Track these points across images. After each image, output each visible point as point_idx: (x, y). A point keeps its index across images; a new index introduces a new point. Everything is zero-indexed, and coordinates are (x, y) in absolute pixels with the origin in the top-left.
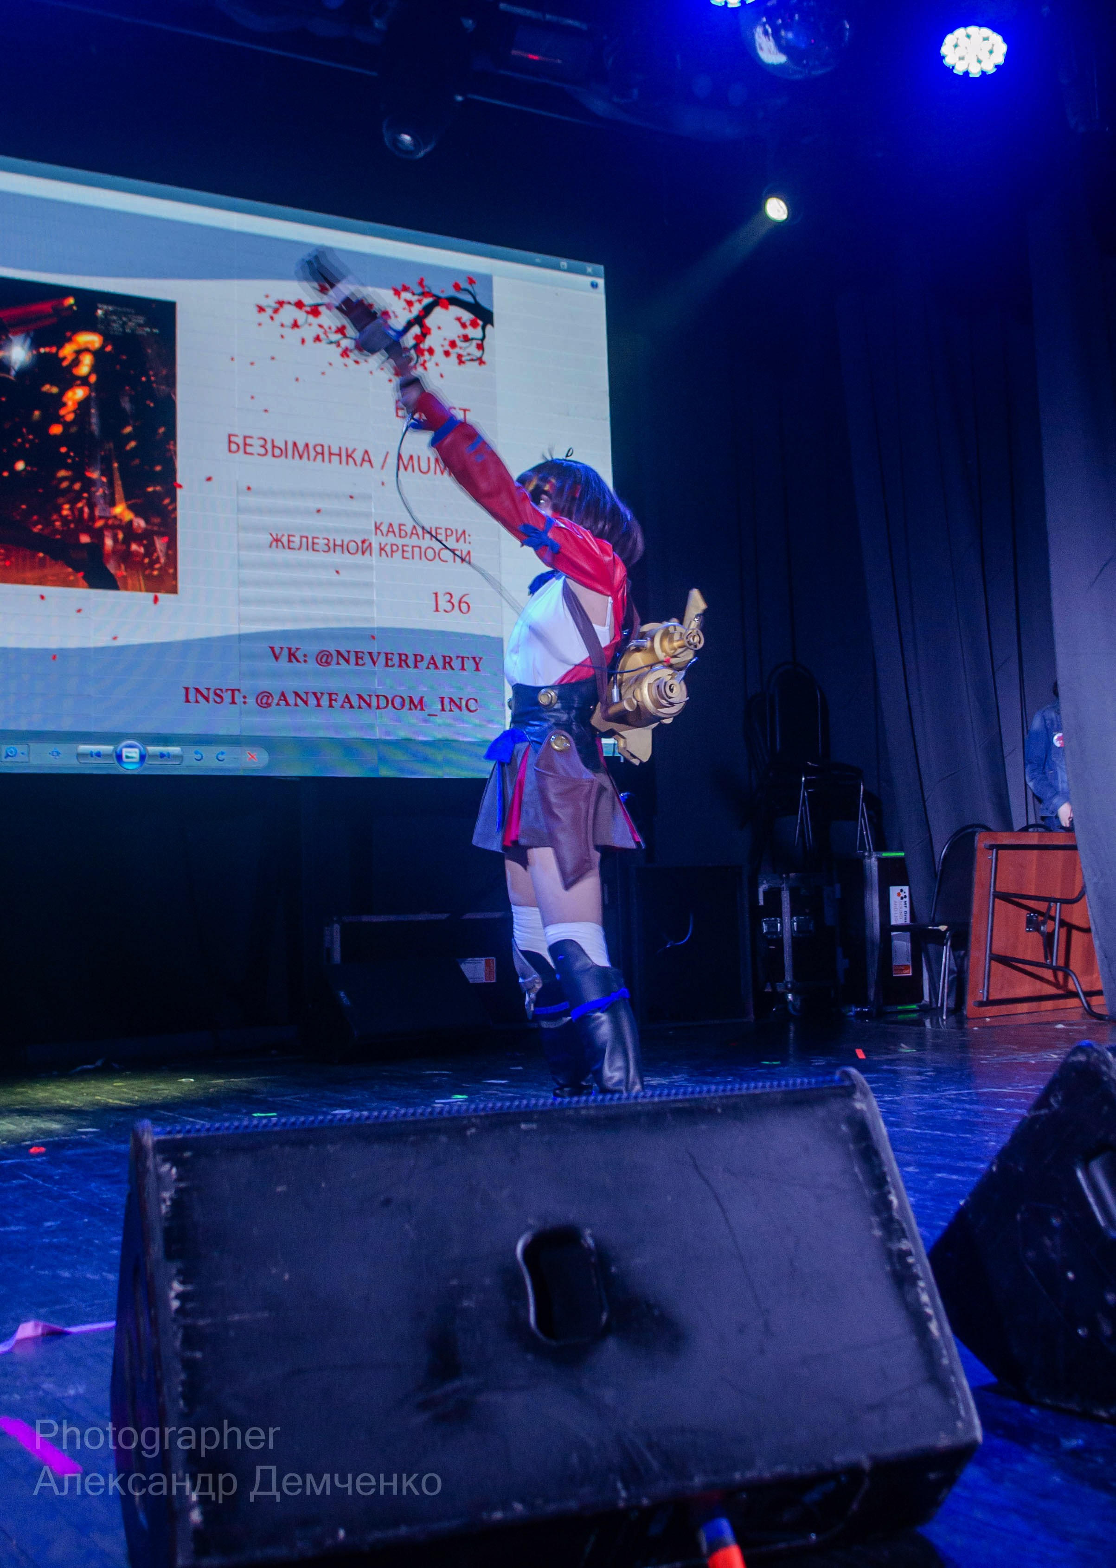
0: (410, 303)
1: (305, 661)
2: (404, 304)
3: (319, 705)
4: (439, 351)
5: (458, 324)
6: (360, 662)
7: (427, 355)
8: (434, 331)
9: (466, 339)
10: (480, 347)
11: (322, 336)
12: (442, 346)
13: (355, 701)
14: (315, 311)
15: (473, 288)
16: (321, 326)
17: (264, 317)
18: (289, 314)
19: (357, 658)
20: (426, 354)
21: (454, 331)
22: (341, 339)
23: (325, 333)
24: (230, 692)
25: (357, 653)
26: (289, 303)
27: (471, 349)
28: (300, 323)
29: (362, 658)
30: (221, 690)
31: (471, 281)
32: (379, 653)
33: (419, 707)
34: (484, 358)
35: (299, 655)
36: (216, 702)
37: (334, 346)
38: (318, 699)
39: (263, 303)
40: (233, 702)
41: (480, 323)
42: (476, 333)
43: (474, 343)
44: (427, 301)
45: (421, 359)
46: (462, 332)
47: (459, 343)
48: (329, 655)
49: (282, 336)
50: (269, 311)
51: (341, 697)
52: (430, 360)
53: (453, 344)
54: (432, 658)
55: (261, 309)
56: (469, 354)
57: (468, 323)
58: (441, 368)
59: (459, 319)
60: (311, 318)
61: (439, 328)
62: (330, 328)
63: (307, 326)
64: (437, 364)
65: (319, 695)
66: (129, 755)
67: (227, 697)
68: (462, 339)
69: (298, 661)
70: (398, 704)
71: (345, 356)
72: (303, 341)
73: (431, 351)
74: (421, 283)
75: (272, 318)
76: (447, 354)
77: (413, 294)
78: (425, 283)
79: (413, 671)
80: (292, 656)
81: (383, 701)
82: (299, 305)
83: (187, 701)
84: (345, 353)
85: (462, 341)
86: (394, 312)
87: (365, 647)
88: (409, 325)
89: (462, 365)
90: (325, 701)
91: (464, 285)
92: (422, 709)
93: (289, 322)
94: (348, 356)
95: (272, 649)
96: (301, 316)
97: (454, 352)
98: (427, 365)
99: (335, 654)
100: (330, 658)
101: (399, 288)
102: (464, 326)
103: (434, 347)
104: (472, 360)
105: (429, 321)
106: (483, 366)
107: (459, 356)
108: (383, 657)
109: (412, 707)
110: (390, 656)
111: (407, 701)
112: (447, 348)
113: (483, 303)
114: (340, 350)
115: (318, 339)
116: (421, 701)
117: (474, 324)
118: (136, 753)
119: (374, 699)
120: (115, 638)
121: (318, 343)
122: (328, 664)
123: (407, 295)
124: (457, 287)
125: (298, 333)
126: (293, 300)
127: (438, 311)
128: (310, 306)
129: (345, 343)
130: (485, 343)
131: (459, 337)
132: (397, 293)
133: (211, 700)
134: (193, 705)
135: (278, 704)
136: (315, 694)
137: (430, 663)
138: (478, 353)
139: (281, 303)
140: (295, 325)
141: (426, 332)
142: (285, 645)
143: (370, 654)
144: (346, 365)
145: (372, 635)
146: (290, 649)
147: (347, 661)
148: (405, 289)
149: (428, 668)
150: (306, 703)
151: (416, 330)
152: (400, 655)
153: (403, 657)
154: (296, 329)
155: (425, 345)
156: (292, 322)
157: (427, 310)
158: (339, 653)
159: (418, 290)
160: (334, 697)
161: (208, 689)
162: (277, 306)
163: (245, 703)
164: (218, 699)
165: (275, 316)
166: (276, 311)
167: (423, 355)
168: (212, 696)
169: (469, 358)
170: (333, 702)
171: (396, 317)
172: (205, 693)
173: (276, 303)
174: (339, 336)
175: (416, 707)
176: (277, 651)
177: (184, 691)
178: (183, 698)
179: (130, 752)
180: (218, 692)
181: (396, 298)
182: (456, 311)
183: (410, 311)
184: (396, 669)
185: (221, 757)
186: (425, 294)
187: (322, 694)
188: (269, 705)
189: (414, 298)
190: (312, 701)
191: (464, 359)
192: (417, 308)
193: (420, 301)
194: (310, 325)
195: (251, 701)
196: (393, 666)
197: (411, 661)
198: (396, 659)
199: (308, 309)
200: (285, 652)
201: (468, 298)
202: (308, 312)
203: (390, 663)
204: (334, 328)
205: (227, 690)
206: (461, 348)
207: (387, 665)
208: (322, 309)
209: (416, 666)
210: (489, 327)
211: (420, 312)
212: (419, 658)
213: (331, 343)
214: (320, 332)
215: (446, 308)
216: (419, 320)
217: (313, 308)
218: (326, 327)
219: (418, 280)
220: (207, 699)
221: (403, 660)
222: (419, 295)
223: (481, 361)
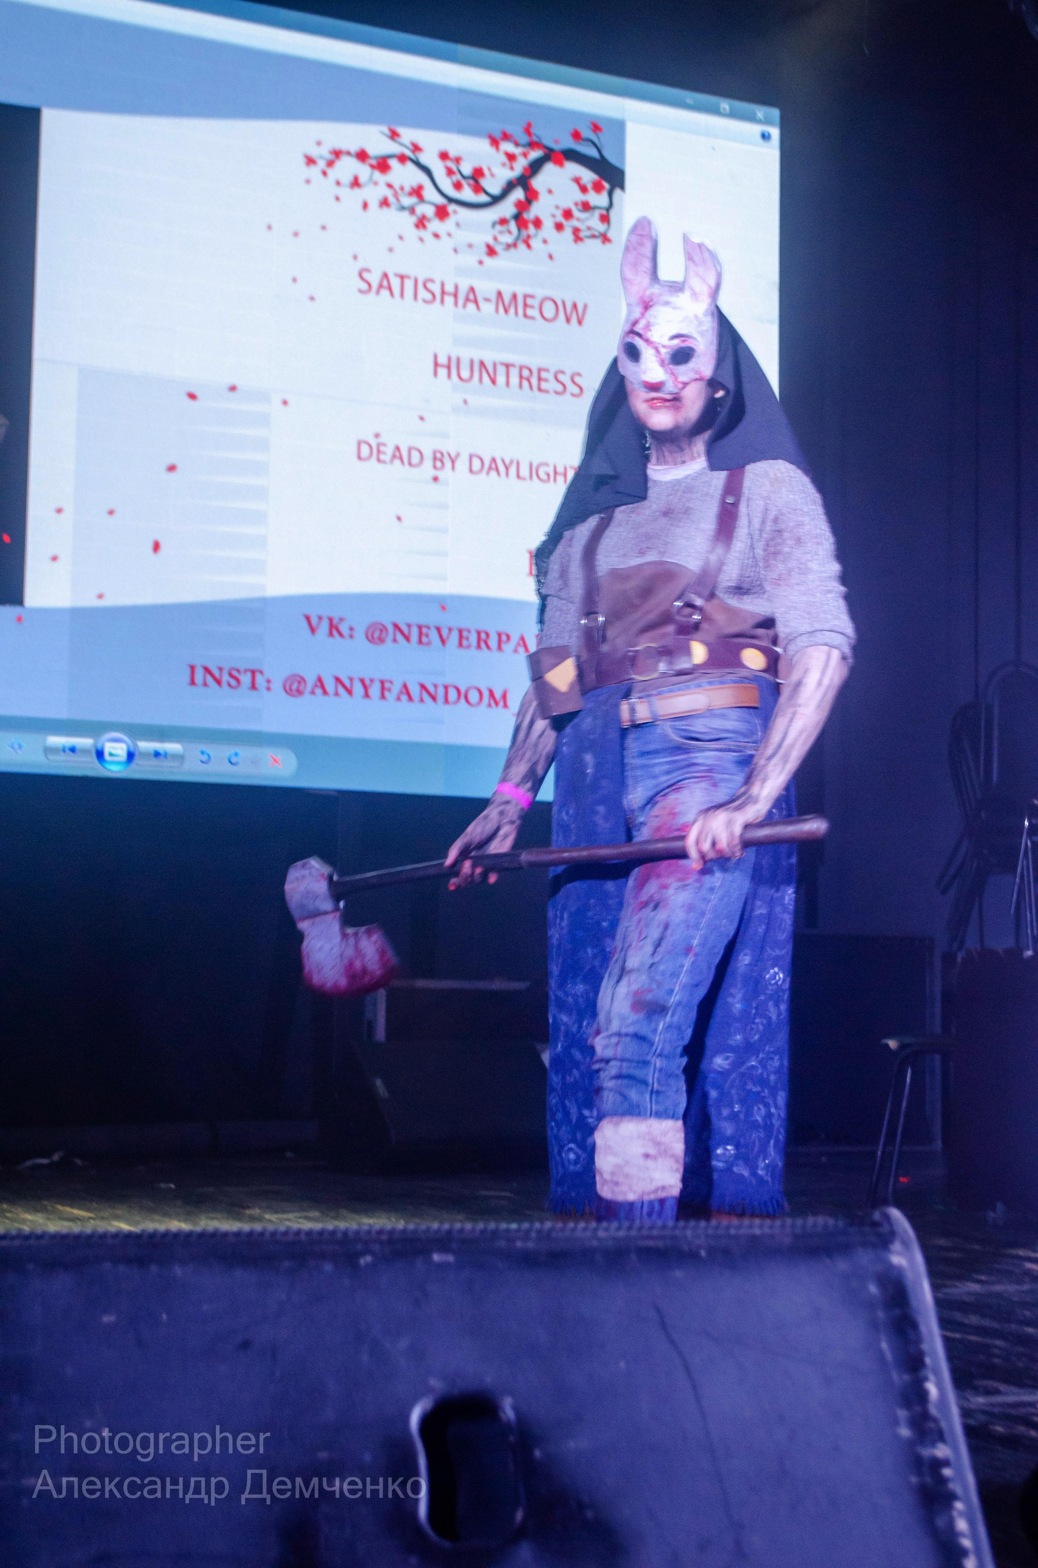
0: (511, 157)
1: (351, 636)
2: (504, 159)
3: (367, 695)
4: (548, 224)
5: (576, 188)
6: (424, 639)
7: (532, 229)
8: (543, 197)
9: (586, 207)
10: (605, 219)
11: (391, 199)
12: (554, 216)
13: (415, 691)
14: (382, 165)
15: (598, 138)
16: (390, 186)
17: (314, 172)
18: (348, 167)
19: (421, 634)
20: (531, 227)
21: (571, 196)
22: (417, 204)
23: (396, 195)
24: (249, 675)
25: (420, 628)
26: (348, 153)
27: (594, 222)
28: (362, 180)
29: (427, 636)
30: (238, 671)
31: (596, 128)
32: (450, 630)
33: (501, 704)
34: (610, 235)
35: (344, 628)
36: (229, 685)
37: (406, 214)
38: (365, 687)
39: (314, 152)
40: (253, 687)
41: (607, 185)
42: (599, 200)
43: (597, 214)
44: (535, 154)
45: (524, 233)
46: (580, 197)
47: (576, 213)
48: (383, 629)
49: (337, 199)
50: (322, 164)
51: (396, 688)
52: (536, 235)
53: (568, 214)
54: (522, 639)
55: (310, 161)
56: (589, 228)
57: (589, 186)
58: (551, 248)
59: (577, 180)
60: (377, 175)
61: (550, 192)
62: (402, 188)
63: (371, 186)
64: (545, 242)
65: (367, 682)
66: (114, 752)
67: (246, 679)
68: (580, 207)
69: (341, 635)
70: (474, 696)
71: (421, 226)
72: (365, 206)
73: (538, 223)
74: (528, 130)
75: (324, 173)
76: (559, 227)
77: (517, 144)
78: (533, 130)
79: (495, 655)
80: (334, 628)
81: (453, 695)
82: (362, 156)
83: (193, 682)
84: (421, 223)
85: (579, 211)
86: (489, 169)
87: (433, 617)
88: (510, 187)
89: (580, 243)
90: (375, 690)
91: (586, 133)
92: (505, 706)
93: (347, 179)
94: (424, 227)
95: (308, 618)
96: (364, 171)
97: (569, 225)
98: (532, 242)
99: (391, 628)
100: (384, 633)
101: (498, 135)
102: (584, 189)
103: (542, 217)
104: (594, 236)
105: (538, 182)
106: (608, 245)
107: (576, 231)
108: (455, 635)
109: (492, 703)
110: (465, 634)
111: (486, 694)
112: (560, 219)
113: (611, 157)
114: (413, 219)
115: (385, 203)
116: (504, 696)
117: (598, 188)
118: (122, 749)
119: (441, 691)
120: (100, 596)
121: (385, 209)
122: (381, 640)
123: (508, 147)
124: (576, 135)
125: (359, 195)
126: (354, 148)
127: (550, 168)
128: (376, 158)
129: (422, 209)
130: (613, 215)
131: (576, 204)
132: (495, 142)
133: (224, 684)
134: (199, 690)
135: (313, 693)
136: (362, 681)
137: (518, 644)
138: (601, 227)
139: (337, 154)
140: (356, 183)
141: (532, 195)
142: (325, 613)
143: (439, 630)
144: (421, 240)
145: (442, 603)
146: (331, 620)
147: (407, 638)
148: (506, 137)
149: (516, 651)
150: (349, 692)
151: (518, 194)
152: (479, 633)
153: (483, 636)
154: (357, 191)
155: (530, 215)
156: (350, 178)
157: (535, 167)
158: (396, 626)
159: (524, 139)
160: (387, 685)
161: (221, 669)
162: (332, 157)
163: (268, 689)
164: (233, 683)
165: (330, 171)
166: (330, 164)
167: (526, 227)
168: (226, 678)
169: (588, 233)
170: (387, 694)
171: (492, 175)
172: (216, 673)
173: (331, 153)
174: (413, 200)
175: (497, 703)
176: (314, 621)
177: (188, 671)
178: (187, 678)
179: (114, 748)
180: (235, 673)
181: (492, 150)
182: (573, 169)
183: (512, 168)
184: (473, 651)
185: (234, 760)
186: (533, 145)
187: (372, 681)
188: (300, 692)
189: (517, 151)
190: (358, 689)
191: (582, 234)
192: (521, 164)
193: (525, 155)
194: (376, 183)
195: (277, 685)
196: (469, 647)
197: (493, 642)
198: (473, 638)
199: (374, 162)
200: (325, 624)
201: (592, 152)
202: (372, 166)
203: (465, 642)
204: (407, 189)
205: (246, 671)
206: (578, 220)
207: (461, 645)
208: (393, 163)
209: (500, 648)
210: (617, 192)
211: (525, 169)
212: (504, 638)
213: (403, 208)
214: (389, 193)
215: (560, 163)
216: (523, 181)
217: (381, 161)
218: (397, 186)
219: (525, 125)
220: (219, 682)
221: (482, 640)
222: (524, 146)
223: (605, 238)
